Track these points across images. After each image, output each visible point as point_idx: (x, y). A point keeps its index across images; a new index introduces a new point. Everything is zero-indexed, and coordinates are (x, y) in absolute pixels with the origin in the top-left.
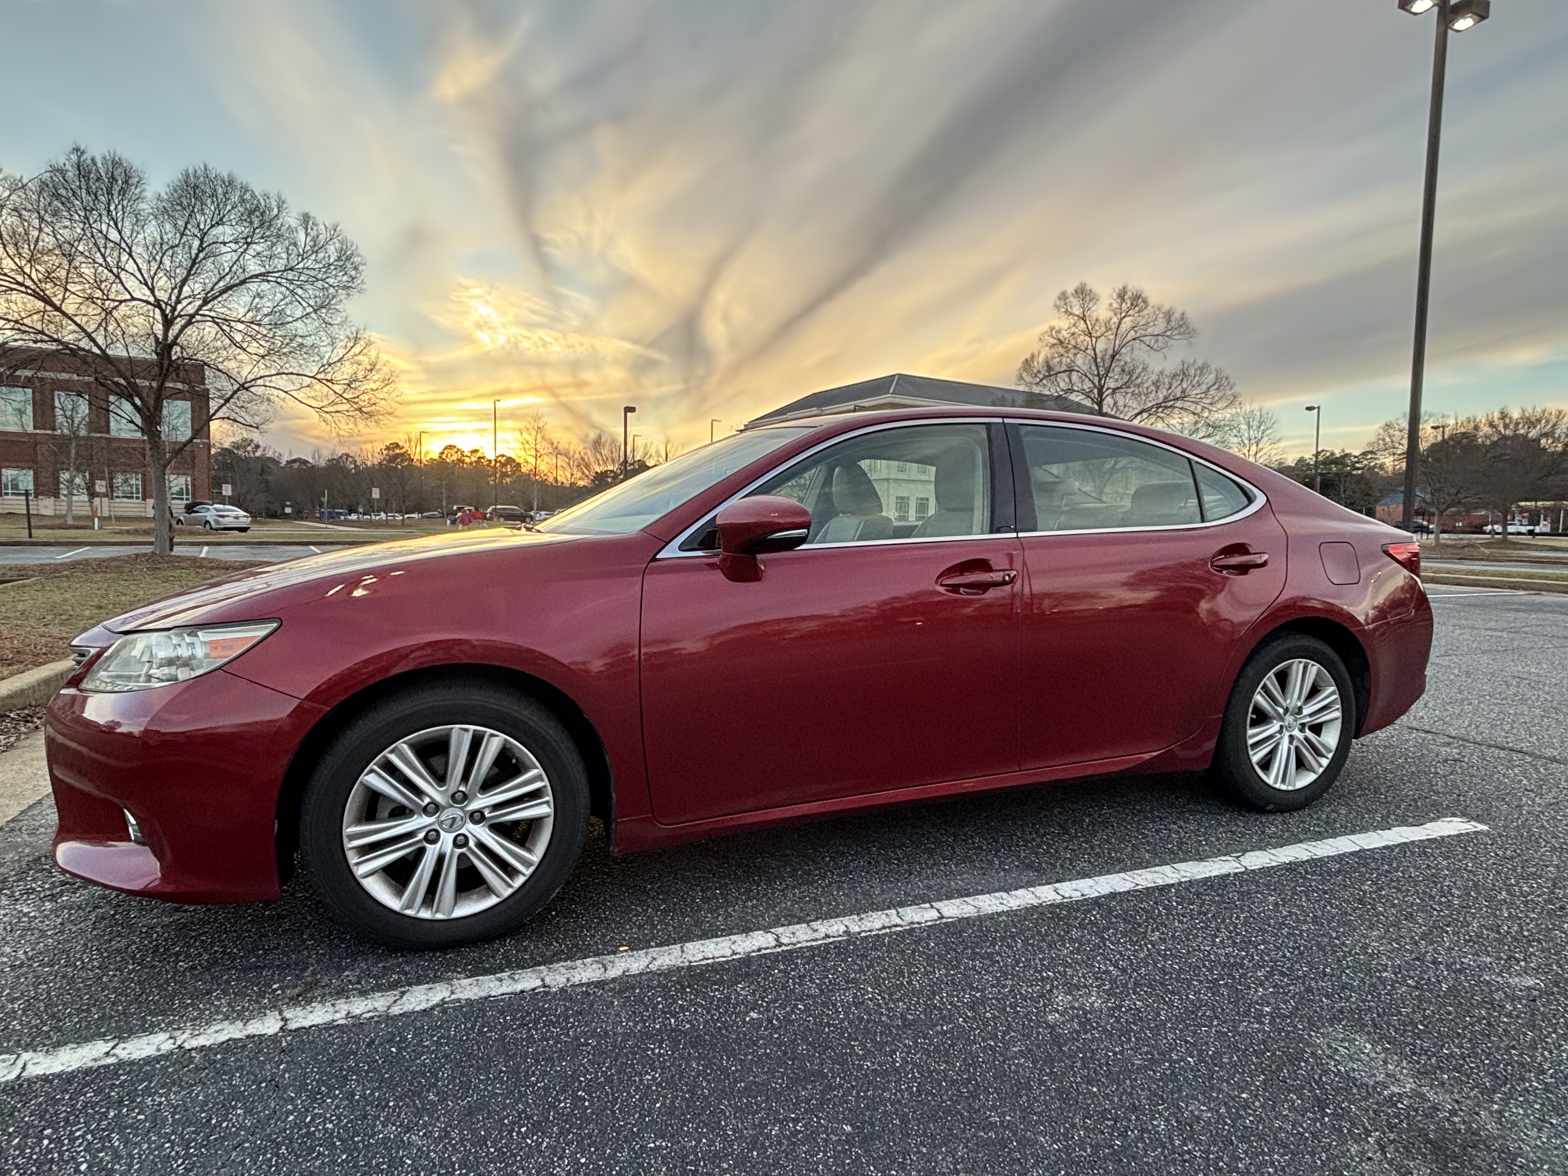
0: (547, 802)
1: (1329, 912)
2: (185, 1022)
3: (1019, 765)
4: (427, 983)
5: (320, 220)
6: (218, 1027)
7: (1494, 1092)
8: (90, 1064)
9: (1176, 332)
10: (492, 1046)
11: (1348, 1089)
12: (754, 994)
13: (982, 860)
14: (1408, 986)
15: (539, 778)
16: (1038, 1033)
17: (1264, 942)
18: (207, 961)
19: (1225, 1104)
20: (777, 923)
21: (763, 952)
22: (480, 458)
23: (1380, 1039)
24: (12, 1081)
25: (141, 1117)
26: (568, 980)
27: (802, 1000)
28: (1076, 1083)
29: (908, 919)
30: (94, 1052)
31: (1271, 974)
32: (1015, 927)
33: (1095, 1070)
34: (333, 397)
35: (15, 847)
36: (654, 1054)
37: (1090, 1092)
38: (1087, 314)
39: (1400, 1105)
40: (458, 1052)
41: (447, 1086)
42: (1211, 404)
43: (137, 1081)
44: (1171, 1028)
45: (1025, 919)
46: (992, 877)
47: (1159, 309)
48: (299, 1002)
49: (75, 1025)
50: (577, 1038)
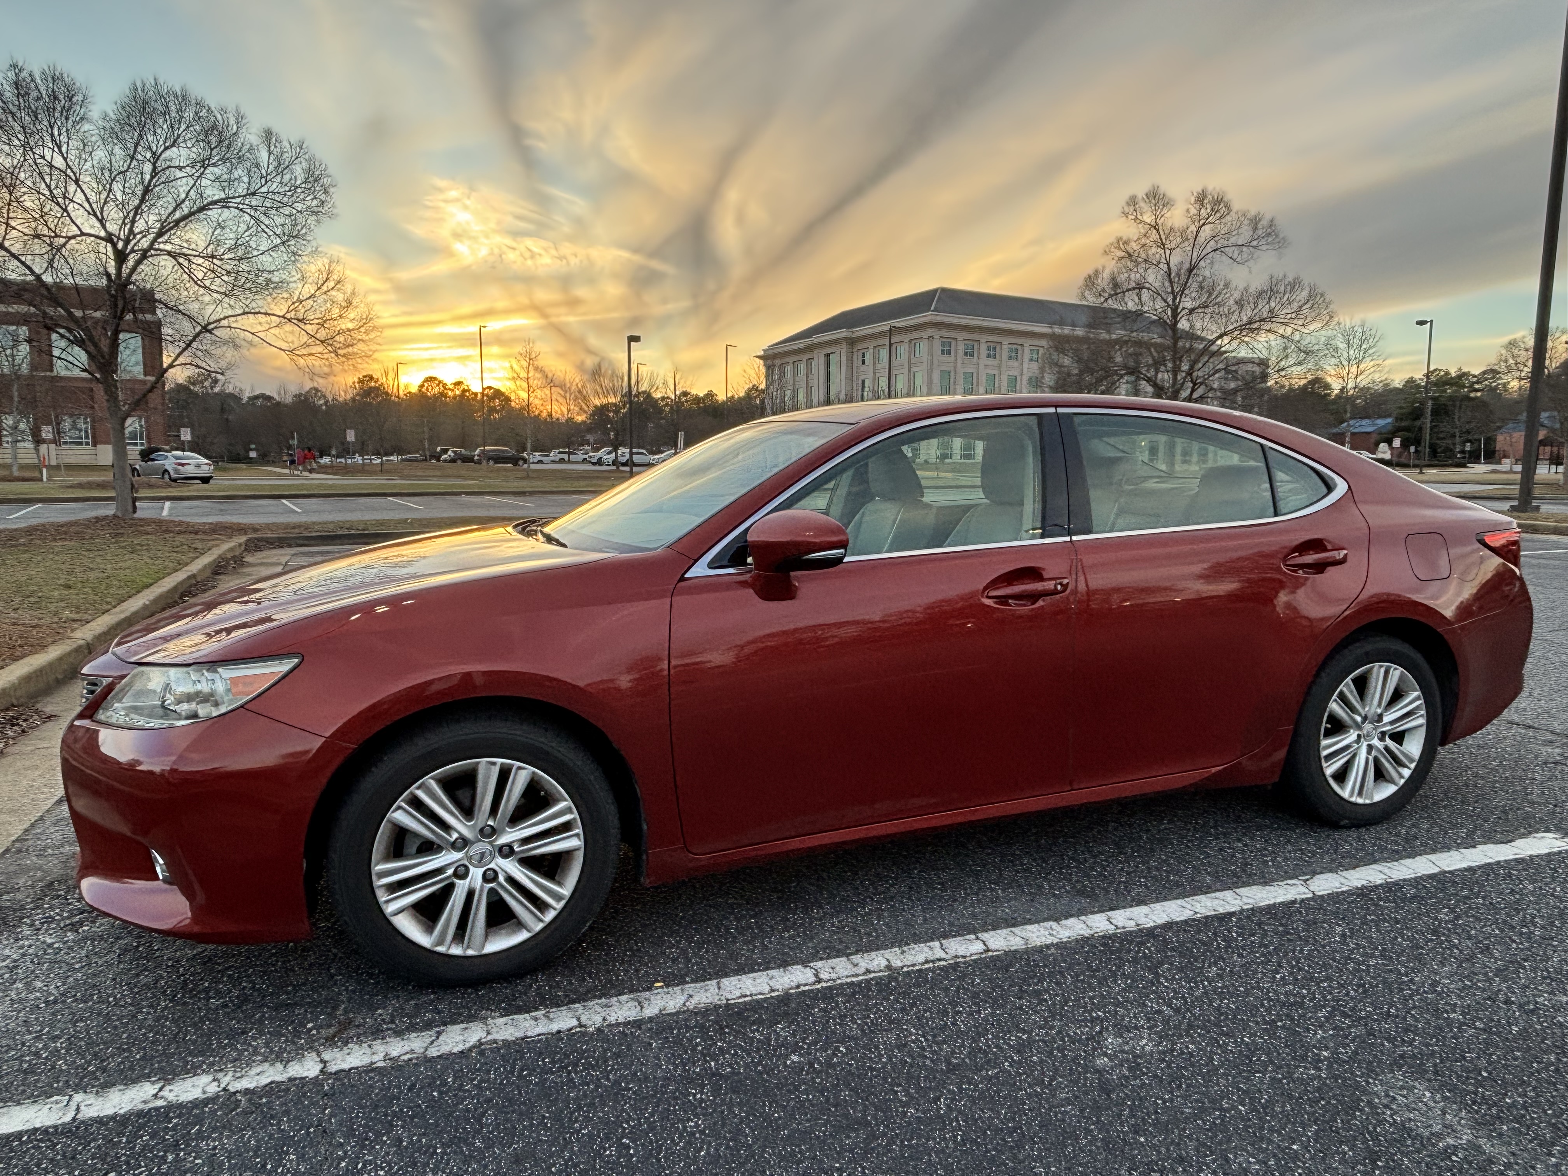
0: (577, 835)
1: (1400, 945)
2: (225, 1064)
3: (1071, 784)
4: (462, 1022)
5: (284, 137)
6: (259, 1069)
7: (1553, 1144)
8: (141, 1107)
9: (1263, 241)
10: (533, 1091)
11: (1401, 1141)
12: (794, 1035)
13: (1030, 885)
14: (1476, 1028)
15: (568, 810)
16: (1086, 1079)
17: (1328, 979)
18: (237, 997)
19: (1275, 1156)
20: (815, 956)
21: (803, 988)
22: (464, 391)
23: (1440, 1086)
24: (69, 1123)
25: (199, 1161)
26: (604, 1019)
27: (843, 1042)
28: (1122, 1132)
29: (952, 952)
30: (141, 1094)
31: (1331, 1015)
32: (1065, 961)
33: (1143, 1119)
34: (305, 338)
35: (24, 870)
36: (695, 1099)
37: (1137, 1142)
38: (1160, 222)
39: (1454, 1158)
40: (499, 1097)
41: (491, 1133)
42: (1303, 325)
43: (189, 1124)
44: (1224, 1074)
45: (1076, 953)
46: (1041, 904)
47: (1244, 215)
48: (335, 1043)
49: (119, 1066)
50: (617, 1082)
